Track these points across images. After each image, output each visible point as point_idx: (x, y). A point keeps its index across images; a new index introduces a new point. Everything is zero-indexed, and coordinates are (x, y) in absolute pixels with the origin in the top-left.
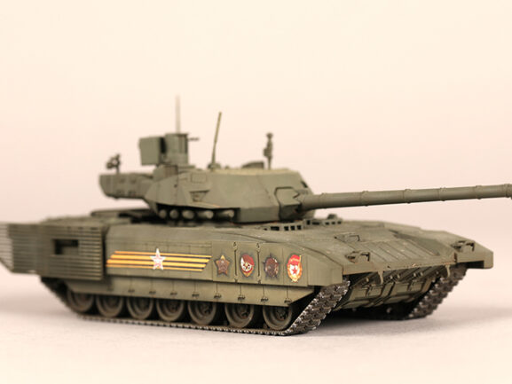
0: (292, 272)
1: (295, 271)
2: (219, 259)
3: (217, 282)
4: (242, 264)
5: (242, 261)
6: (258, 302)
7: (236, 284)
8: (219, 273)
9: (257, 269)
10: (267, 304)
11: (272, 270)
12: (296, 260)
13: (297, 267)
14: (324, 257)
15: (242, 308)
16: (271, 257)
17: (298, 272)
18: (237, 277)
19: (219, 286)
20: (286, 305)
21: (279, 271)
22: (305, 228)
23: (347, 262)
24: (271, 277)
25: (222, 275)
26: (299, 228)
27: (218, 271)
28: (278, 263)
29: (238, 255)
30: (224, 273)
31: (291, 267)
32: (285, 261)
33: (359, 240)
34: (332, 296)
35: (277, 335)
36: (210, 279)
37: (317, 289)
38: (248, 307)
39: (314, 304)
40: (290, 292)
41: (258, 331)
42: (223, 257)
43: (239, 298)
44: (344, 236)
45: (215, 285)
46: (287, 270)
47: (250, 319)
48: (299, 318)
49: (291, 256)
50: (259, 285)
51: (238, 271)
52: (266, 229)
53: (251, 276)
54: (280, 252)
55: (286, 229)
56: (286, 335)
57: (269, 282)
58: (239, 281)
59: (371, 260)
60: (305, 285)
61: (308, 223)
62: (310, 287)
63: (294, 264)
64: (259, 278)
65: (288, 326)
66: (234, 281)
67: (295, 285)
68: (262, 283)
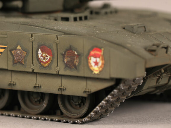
0: (93, 64)
1: (96, 63)
2: (15, 49)
3: (12, 71)
4: (40, 55)
5: (40, 51)
6: (55, 91)
7: (33, 73)
8: (14, 63)
9: (55, 60)
10: (64, 93)
11: (72, 61)
12: (98, 53)
13: (98, 60)
14: (126, 50)
15: (35, 96)
16: (70, 49)
17: (100, 64)
18: (34, 67)
19: (13, 74)
20: (85, 95)
21: (80, 63)
22: (92, 19)
23: (147, 55)
24: (70, 68)
25: (18, 65)
26: (86, 18)
27: (14, 61)
28: (79, 55)
29: (35, 46)
30: (20, 63)
31: (92, 60)
32: (86, 53)
33: (145, 31)
34: (130, 87)
35: (74, 123)
36: (6, 67)
37: (118, 81)
38: (42, 95)
39: (113, 95)
40: (90, 83)
41: (54, 118)
42: (19, 47)
43: (35, 87)
44: (132, 27)
45: (9, 73)
46: (88, 62)
47: (45, 106)
48: (98, 108)
49: (92, 49)
50: (58, 75)
51: (35, 61)
52: (56, 20)
53: (49, 67)
54: (81, 45)
55: (75, 19)
56: (83, 123)
57: (68, 73)
58: (35, 71)
59: (169, 53)
60: (107, 77)
61: (91, 13)
62: (111, 79)
63: (95, 56)
64: (57, 69)
65: (85, 115)
66: (31, 70)
67: (96, 76)
68: (60, 73)
